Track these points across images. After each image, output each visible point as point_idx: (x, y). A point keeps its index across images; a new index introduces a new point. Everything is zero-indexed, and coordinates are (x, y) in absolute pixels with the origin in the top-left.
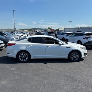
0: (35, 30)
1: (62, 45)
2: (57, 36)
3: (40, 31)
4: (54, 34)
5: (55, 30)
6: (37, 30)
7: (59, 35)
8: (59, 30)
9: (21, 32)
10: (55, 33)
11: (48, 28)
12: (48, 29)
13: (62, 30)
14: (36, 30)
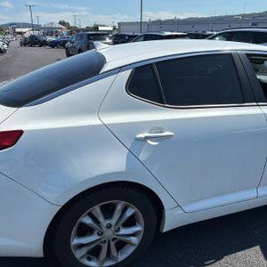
0: (14, 29)
6: (24, 30)
8: (100, 28)
11: (60, 23)
14: (18, 30)
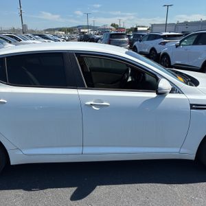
0: (80, 30)
1: (169, 96)
2: (136, 43)
3: (92, 32)
4: (126, 39)
5: (129, 31)
7: (140, 41)
8: (139, 29)
9: (40, 36)
10: (129, 36)
11: (112, 25)
12: (111, 27)
13: (146, 29)
14: (82, 30)
